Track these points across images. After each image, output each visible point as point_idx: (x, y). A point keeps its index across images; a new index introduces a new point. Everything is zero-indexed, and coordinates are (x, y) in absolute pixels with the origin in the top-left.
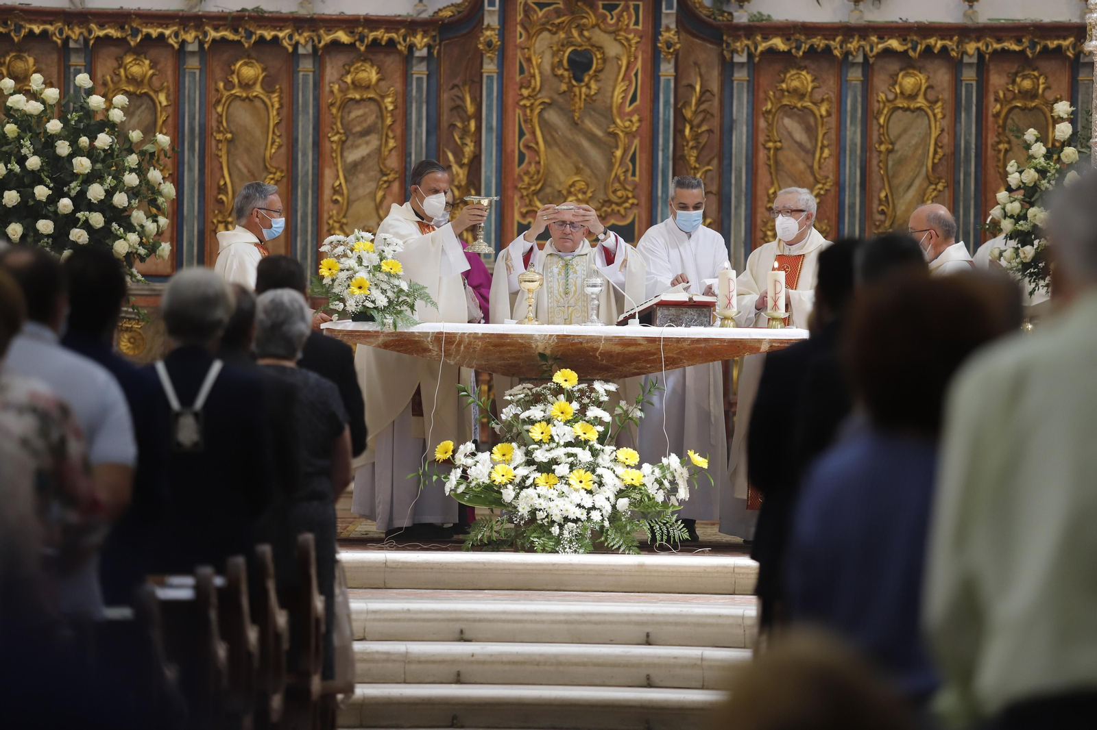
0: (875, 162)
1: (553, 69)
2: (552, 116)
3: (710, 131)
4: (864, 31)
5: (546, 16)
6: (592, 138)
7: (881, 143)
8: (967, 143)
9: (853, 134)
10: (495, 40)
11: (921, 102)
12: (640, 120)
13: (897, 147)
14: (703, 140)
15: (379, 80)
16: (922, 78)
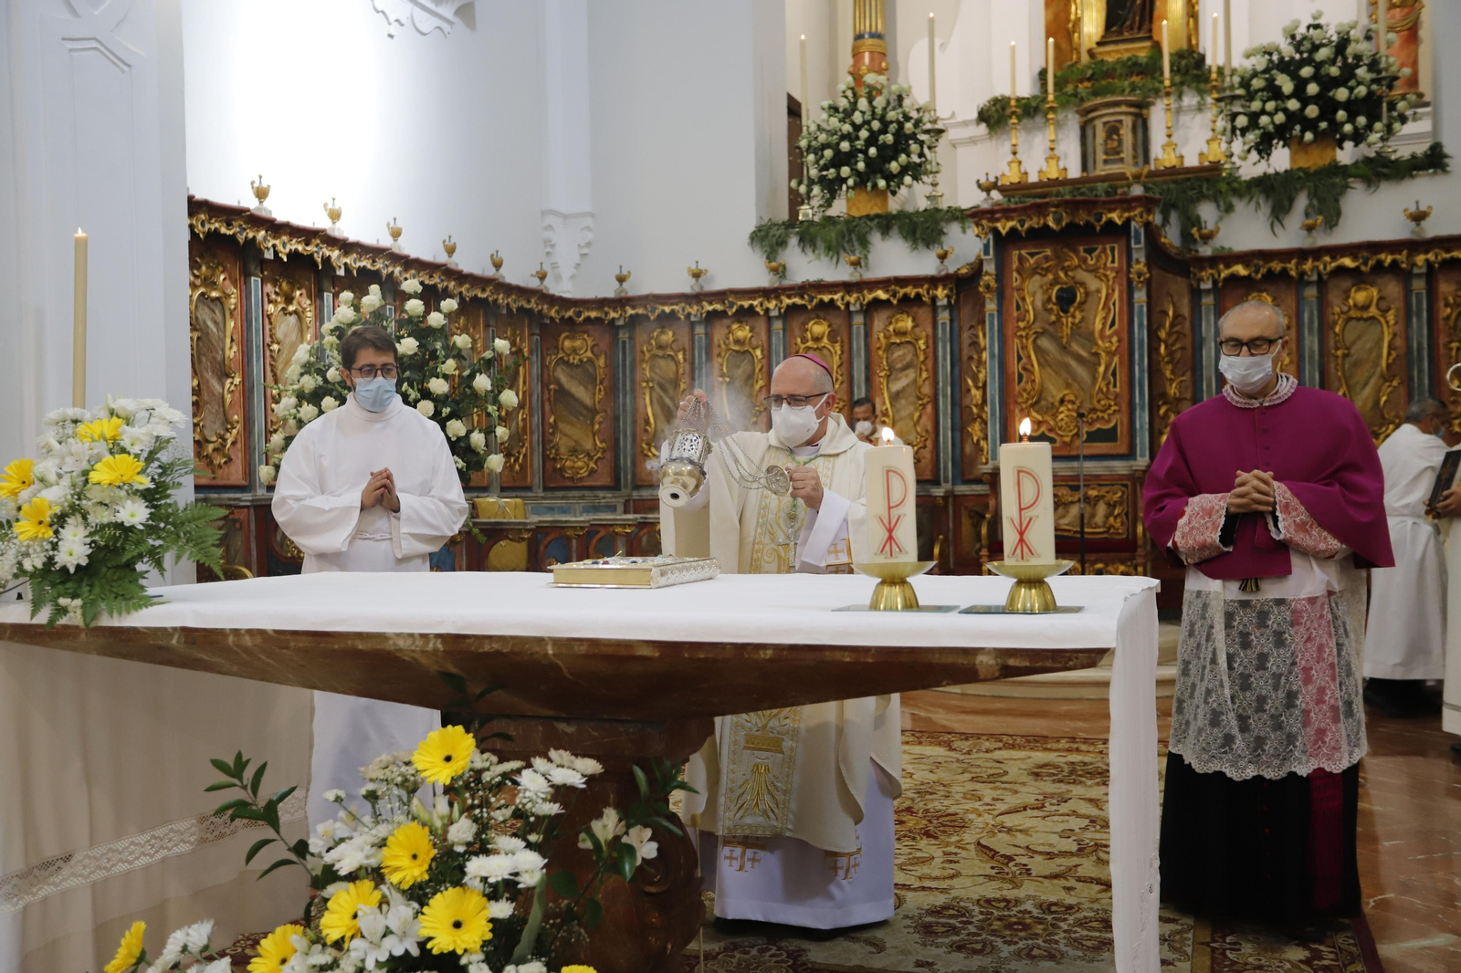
0: (1332, 365)
1: (1044, 305)
2: (1045, 343)
3: (1183, 348)
4: (1317, 253)
5: (1036, 262)
6: (1079, 358)
7: (1337, 349)
8: (1420, 344)
9: (1311, 342)
10: (993, 284)
11: (1373, 311)
12: (1119, 341)
13: (1352, 351)
14: (1178, 355)
15: (914, 327)
16: (1374, 292)
